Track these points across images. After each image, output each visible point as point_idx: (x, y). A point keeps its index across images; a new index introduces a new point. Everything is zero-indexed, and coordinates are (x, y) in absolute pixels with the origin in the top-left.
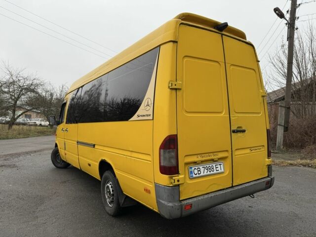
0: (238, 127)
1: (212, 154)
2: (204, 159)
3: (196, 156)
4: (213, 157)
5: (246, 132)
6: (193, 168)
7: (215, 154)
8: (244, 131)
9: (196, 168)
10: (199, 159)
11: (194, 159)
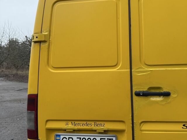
0: (150, 88)
1: (93, 123)
2: (76, 127)
3: (64, 123)
4: (93, 127)
5: (173, 95)
6: (62, 137)
7: (97, 123)
8: (167, 95)
9: (67, 137)
10: (70, 126)
11: (62, 125)
